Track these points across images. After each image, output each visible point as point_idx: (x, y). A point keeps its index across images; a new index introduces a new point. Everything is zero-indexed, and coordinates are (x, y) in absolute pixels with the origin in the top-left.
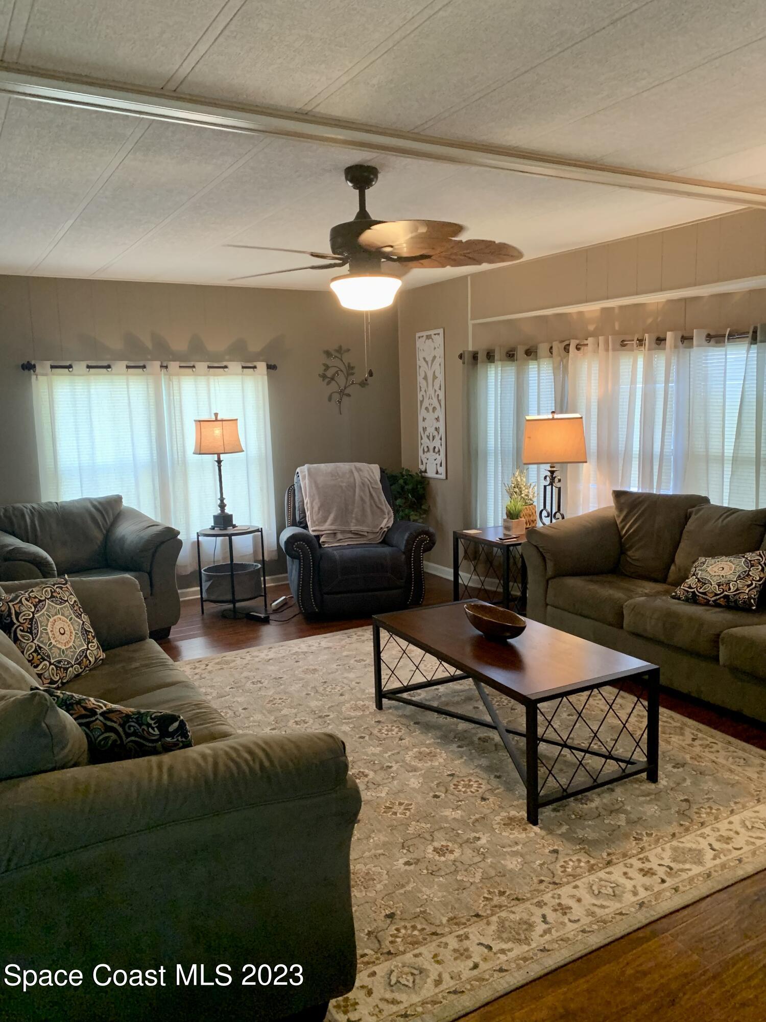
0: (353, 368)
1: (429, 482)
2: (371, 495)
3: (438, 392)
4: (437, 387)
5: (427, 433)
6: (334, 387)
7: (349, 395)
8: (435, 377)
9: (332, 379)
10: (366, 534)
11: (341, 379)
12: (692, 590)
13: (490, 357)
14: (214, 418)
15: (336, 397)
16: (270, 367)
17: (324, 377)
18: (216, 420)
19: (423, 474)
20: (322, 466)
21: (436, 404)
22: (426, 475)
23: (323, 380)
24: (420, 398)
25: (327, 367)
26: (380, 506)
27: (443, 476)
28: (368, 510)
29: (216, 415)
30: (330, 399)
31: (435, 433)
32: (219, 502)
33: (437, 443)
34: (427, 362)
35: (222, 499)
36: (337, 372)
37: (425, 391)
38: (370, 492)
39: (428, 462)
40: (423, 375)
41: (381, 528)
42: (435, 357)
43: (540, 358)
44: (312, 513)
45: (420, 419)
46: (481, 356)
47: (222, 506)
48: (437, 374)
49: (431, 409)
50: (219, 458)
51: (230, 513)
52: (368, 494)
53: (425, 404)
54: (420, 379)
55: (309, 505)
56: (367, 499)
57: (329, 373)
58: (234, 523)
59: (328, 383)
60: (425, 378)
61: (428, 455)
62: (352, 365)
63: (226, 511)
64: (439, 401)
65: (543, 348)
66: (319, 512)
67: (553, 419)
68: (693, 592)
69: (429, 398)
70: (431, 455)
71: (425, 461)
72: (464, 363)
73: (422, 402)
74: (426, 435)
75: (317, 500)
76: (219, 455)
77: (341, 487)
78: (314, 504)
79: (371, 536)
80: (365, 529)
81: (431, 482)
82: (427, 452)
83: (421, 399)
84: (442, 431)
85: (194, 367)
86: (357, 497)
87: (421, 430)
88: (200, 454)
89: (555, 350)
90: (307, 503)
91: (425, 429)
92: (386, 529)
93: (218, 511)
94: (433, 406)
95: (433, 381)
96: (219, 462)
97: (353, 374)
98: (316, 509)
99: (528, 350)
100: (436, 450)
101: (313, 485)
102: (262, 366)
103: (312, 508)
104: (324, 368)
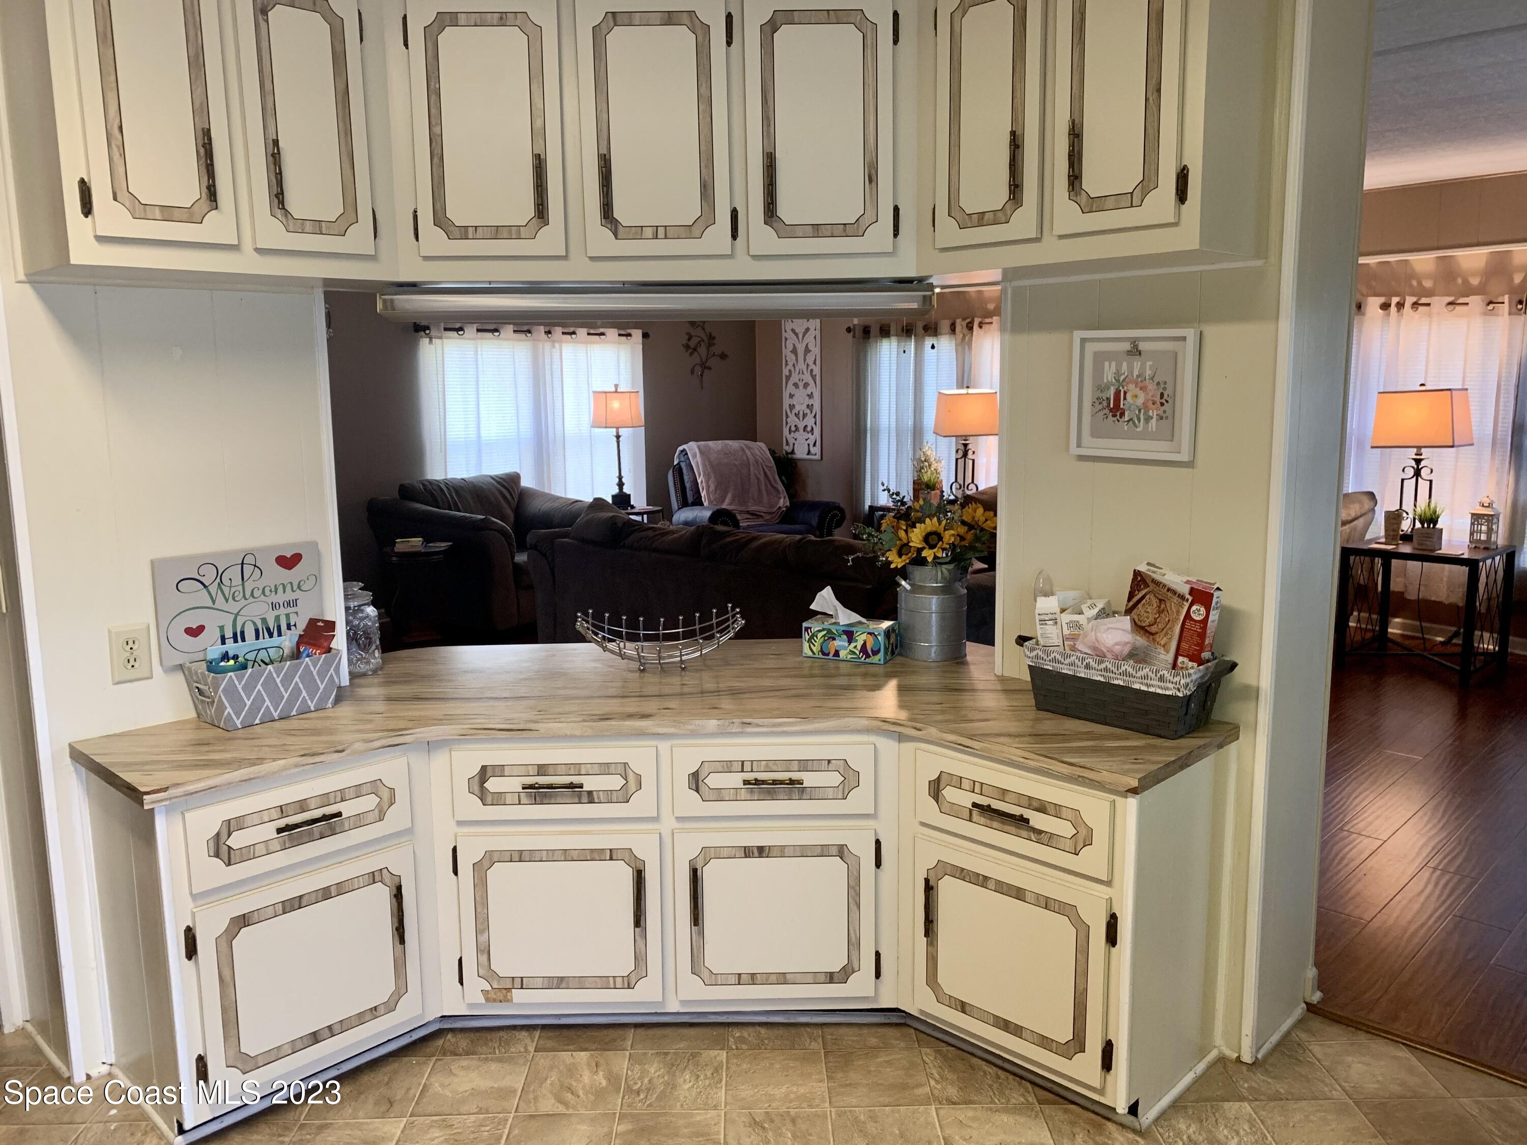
0: (714, 338)
1: (796, 463)
2: (765, 474)
3: (812, 366)
4: (810, 360)
5: (795, 411)
6: (696, 359)
7: (710, 368)
8: (807, 350)
9: (695, 350)
10: (763, 514)
11: (703, 350)
13: (885, 332)
14: (613, 389)
15: (698, 370)
16: (645, 336)
17: (687, 347)
18: (616, 392)
19: (790, 456)
20: (711, 443)
21: (807, 378)
22: (795, 456)
23: (687, 351)
24: (785, 372)
25: (690, 337)
26: (773, 483)
27: (818, 457)
28: (763, 488)
29: (616, 386)
30: (692, 372)
31: (808, 411)
32: (617, 480)
33: (809, 421)
34: (796, 335)
35: (620, 478)
36: (699, 342)
37: (794, 365)
38: (764, 469)
39: (796, 443)
40: (790, 347)
41: (780, 507)
42: (807, 330)
43: (941, 334)
44: (708, 492)
45: (786, 395)
46: (874, 330)
47: (621, 485)
48: (811, 347)
49: (801, 385)
50: (618, 433)
51: (628, 493)
52: (762, 473)
53: (795, 378)
54: (787, 352)
55: (704, 484)
56: (762, 477)
57: (692, 344)
58: (632, 503)
59: (691, 354)
60: (794, 351)
61: (797, 435)
62: (713, 335)
63: (624, 491)
64: (814, 377)
65: (945, 325)
66: (716, 491)
67: (967, 394)
69: (799, 373)
70: (801, 436)
71: (791, 441)
72: (854, 337)
73: (788, 378)
74: (794, 412)
75: (713, 479)
76: (617, 428)
77: (735, 465)
78: (710, 482)
79: (767, 517)
80: (764, 509)
81: (800, 464)
82: (794, 432)
83: (788, 374)
84: (817, 408)
85: (574, 333)
86: (752, 477)
87: (786, 407)
88: (606, 427)
89: (958, 329)
90: (702, 482)
91: (792, 407)
92: (784, 509)
93: (616, 490)
94: (804, 382)
95: (805, 355)
96: (618, 437)
97: (714, 344)
98: (712, 488)
99: (926, 325)
100: (809, 429)
101: (707, 463)
102: (637, 334)
103: (708, 487)
104: (687, 337)
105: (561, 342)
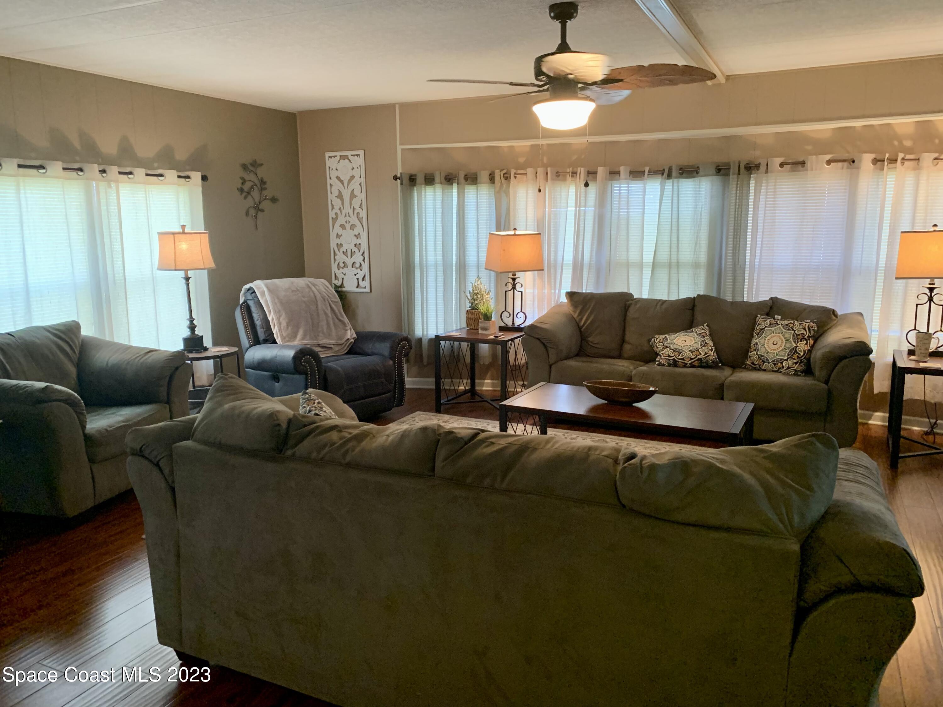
0: (265, 183)
1: (346, 296)
2: (331, 308)
3: (358, 210)
4: (356, 205)
5: (343, 249)
6: (250, 202)
7: (262, 211)
8: (353, 196)
9: (249, 193)
10: (332, 346)
11: (255, 194)
12: (673, 358)
13: (429, 180)
14: (181, 231)
15: (252, 212)
16: (204, 178)
17: (241, 190)
18: (184, 233)
19: (340, 289)
20: (277, 281)
21: (354, 220)
22: (344, 289)
23: (241, 194)
24: (332, 214)
25: (244, 181)
26: (340, 318)
27: (368, 290)
28: (331, 323)
29: (183, 227)
30: (247, 214)
31: (356, 250)
32: (188, 322)
33: (358, 258)
34: (342, 182)
35: (191, 320)
36: (252, 187)
37: (340, 209)
38: (330, 305)
39: (345, 277)
40: (337, 193)
41: (348, 339)
42: (353, 177)
43: (480, 183)
44: (280, 330)
45: (333, 235)
46: (420, 179)
47: (192, 327)
48: (356, 192)
49: (348, 226)
50: (187, 274)
51: (200, 335)
52: (329, 308)
53: (341, 220)
54: (332, 197)
55: (275, 322)
56: (329, 312)
57: (246, 187)
58: (205, 345)
59: (245, 198)
60: (340, 196)
61: (345, 270)
62: (265, 180)
63: (196, 333)
64: (360, 220)
65: (484, 175)
66: (287, 328)
67: (515, 235)
68: (674, 359)
69: (345, 216)
70: (350, 271)
71: (340, 276)
72: (402, 184)
73: (335, 220)
74: (341, 251)
75: (283, 316)
76: (186, 271)
77: (304, 302)
78: (281, 319)
79: (337, 348)
80: (333, 342)
81: (348, 295)
82: (343, 268)
83: (334, 216)
84: (364, 246)
85: (131, 173)
86: (321, 312)
87: (333, 245)
88: (176, 270)
89: (497, 178)
90: (273, 319)
91: (339, 246)
92: (353, 340)
93: (187, 333)
94: (351, 224)
95: (351, 199)
96: (187, 279)
97: (266, 189)
98: (284, 324)
99: (466, 175)
100: (357, 265)
101: (277, 301)
102: (196, 176)
103: (280, 324)
104: (241, 181)
105: (117, 181)
